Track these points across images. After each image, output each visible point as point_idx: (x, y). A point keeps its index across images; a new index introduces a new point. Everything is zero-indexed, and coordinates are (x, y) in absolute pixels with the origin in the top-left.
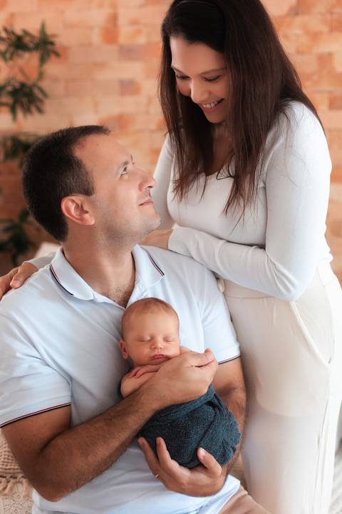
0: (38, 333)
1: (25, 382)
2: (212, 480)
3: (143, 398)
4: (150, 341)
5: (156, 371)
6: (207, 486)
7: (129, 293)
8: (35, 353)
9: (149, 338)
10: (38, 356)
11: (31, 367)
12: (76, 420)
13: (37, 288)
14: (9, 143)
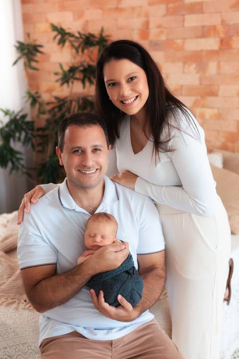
0: (43, 224)
1: (32, 249)
2: (127, 313)
3: (84, 267)
4: (93, 237)
5: (93, 254)
6: (125, 316)
7: (96, 208)
8: (38, 234)
9: (93, 235)
10: (40, 235)
11: (35, 241)
12: (59, 271)
13: (48, 199)
14: (81, 102)
